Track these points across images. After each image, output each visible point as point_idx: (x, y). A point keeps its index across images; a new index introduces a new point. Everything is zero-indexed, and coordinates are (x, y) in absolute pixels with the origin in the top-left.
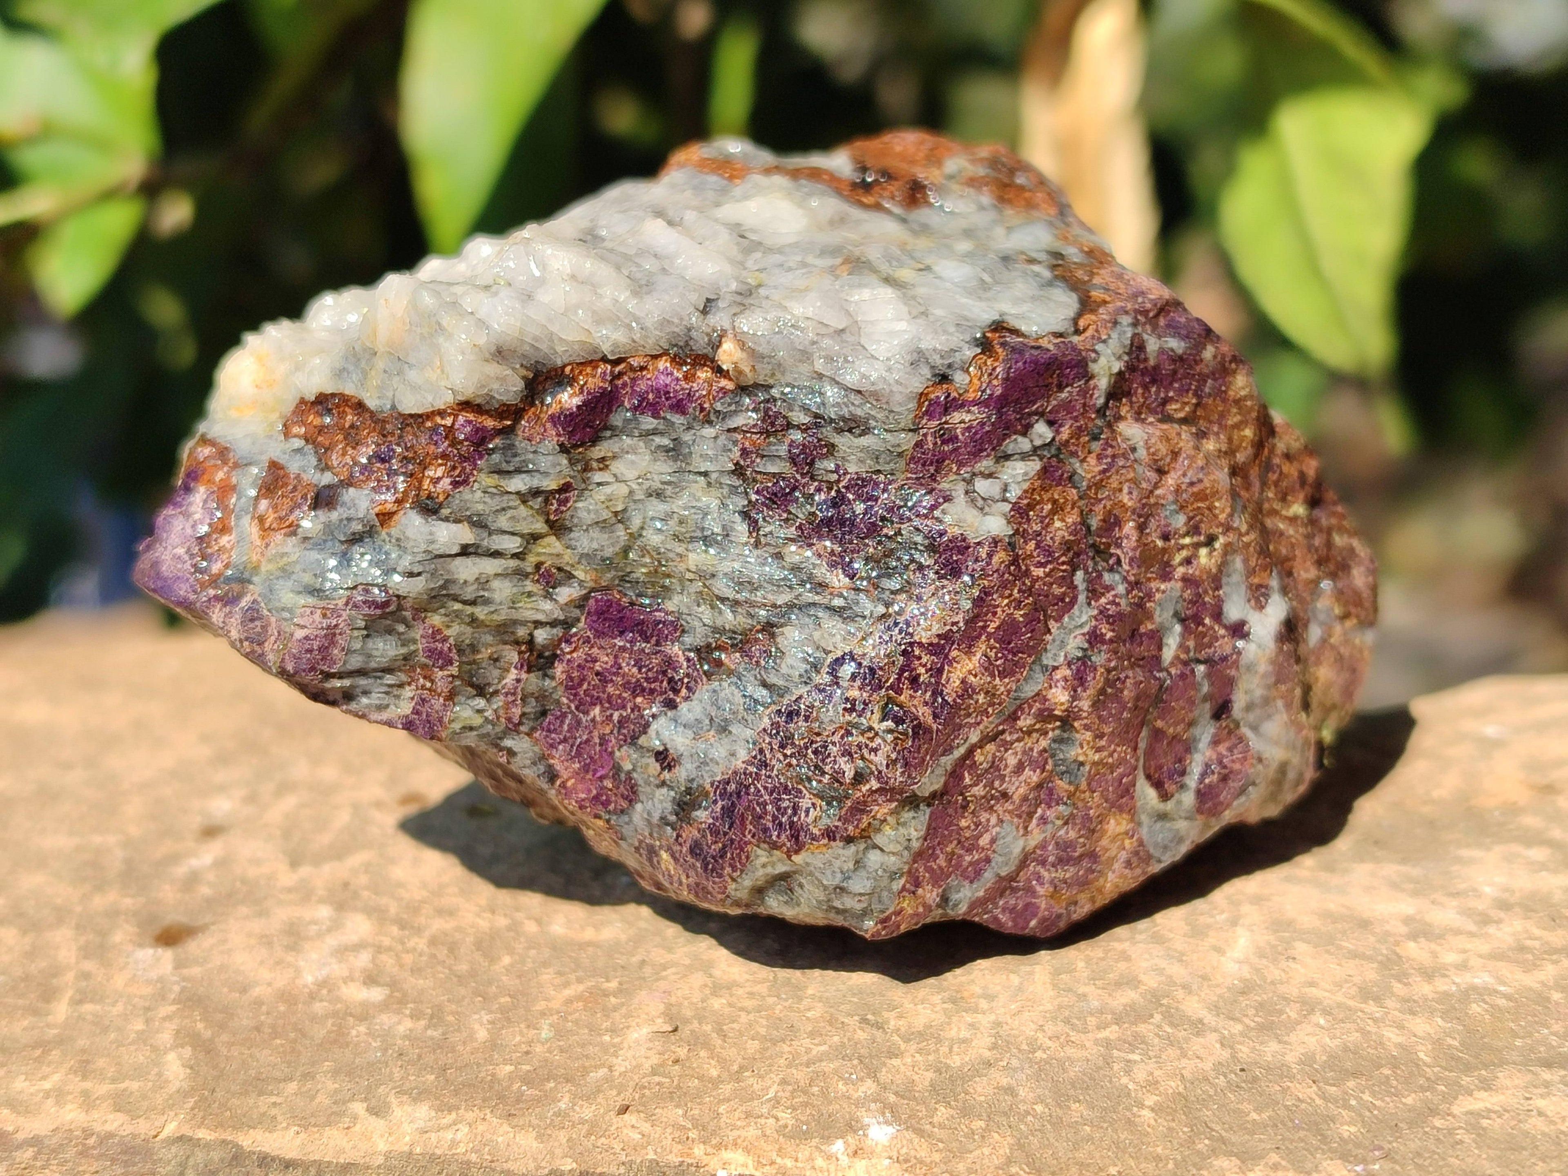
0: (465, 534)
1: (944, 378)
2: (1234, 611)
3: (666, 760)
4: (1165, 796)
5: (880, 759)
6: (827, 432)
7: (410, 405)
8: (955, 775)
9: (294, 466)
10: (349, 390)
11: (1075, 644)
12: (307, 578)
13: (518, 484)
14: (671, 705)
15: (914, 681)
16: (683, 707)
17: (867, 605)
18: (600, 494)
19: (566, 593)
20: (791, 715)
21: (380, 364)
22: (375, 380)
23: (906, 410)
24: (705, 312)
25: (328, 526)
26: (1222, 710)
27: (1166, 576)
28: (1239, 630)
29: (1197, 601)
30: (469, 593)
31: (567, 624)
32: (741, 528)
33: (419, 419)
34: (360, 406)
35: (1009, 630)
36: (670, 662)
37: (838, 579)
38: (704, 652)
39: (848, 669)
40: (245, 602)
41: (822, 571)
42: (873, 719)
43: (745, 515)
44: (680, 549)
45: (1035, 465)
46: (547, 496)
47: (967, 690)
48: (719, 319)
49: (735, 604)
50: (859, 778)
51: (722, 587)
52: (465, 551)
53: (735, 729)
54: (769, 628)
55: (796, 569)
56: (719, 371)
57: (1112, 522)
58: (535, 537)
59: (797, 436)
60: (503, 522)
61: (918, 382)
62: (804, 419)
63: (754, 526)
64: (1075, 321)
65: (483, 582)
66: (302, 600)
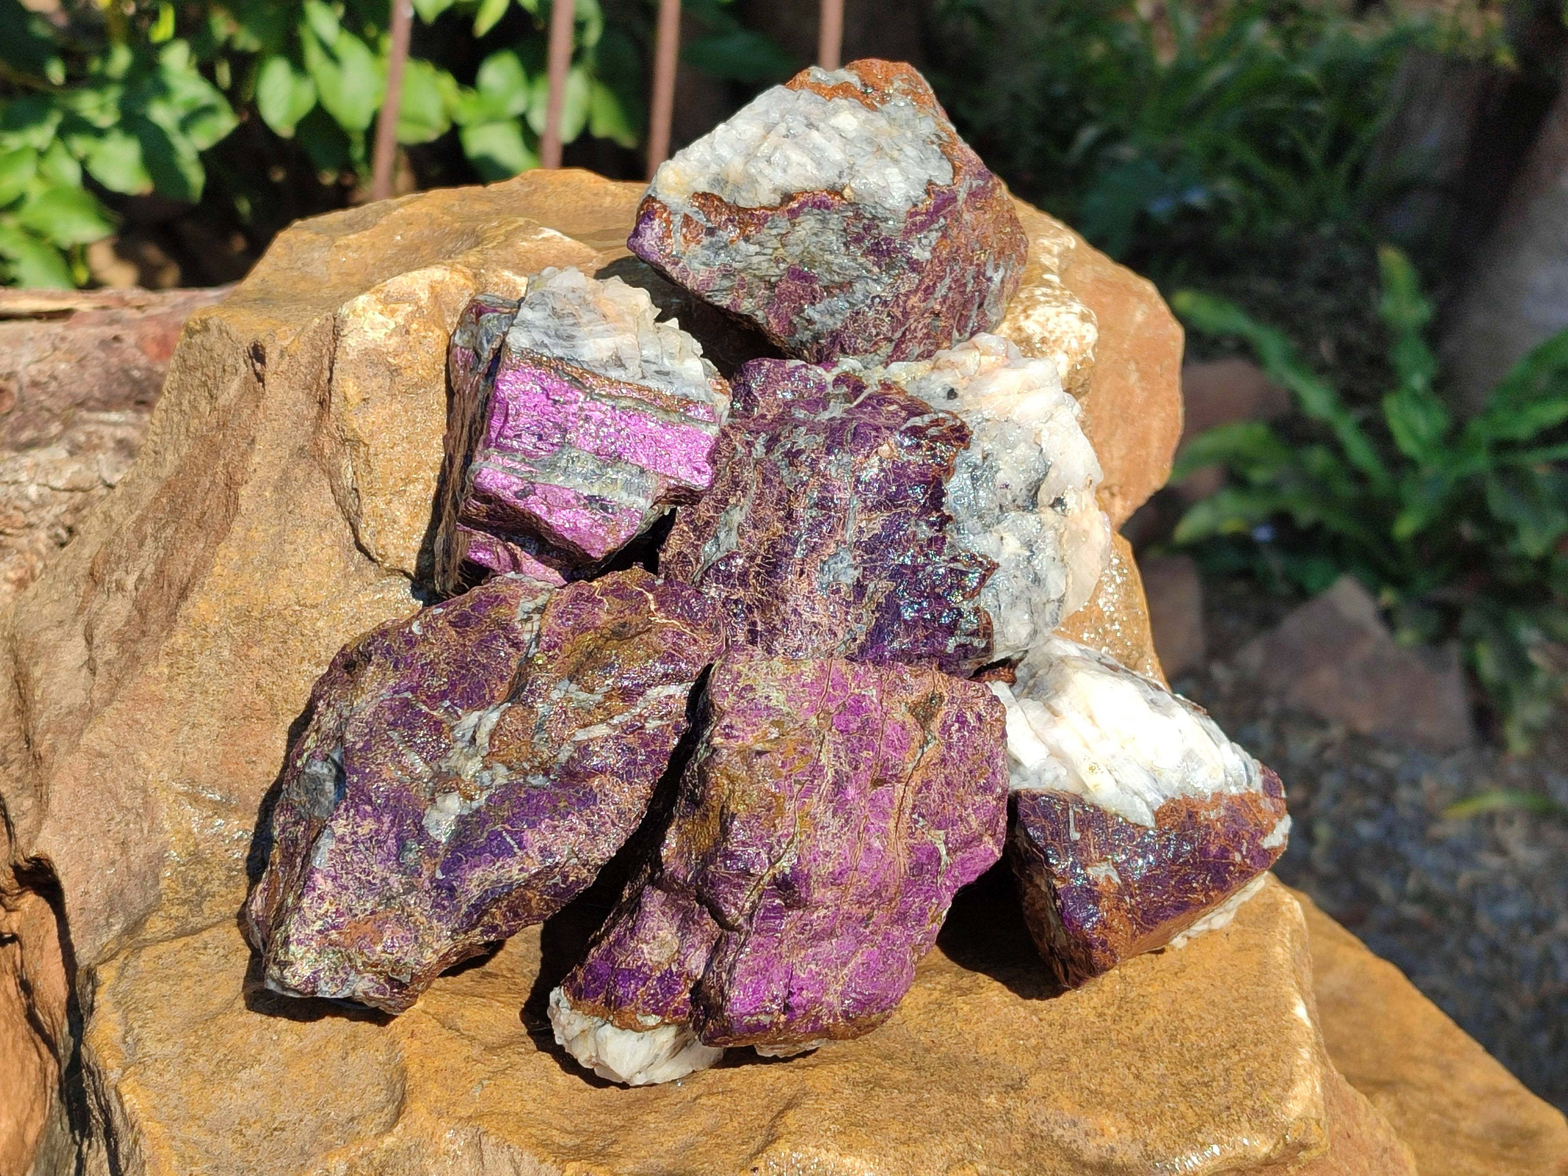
0: (757, 248)
1: (915, 205)
2: (989, 274)
3: (810, 321)
4: (961, 335)
5: (885, 329)
6: (876, 221)
7: (742, 204)
8: (904, 334)
9: (695, 218)
10: (716, 193)
11: (944, 291)
12: (704, 260)
13: (774, 232)
14: (813, 304)
15: (898, 306)
16: (818, 305)
17: (885, 279)
18: (797, 234)
19: (782, 266)
20: (858, 313)
21: (730, 187)
22: (727, 191)
23: (903, 216)
24: (840, 177)
25: (711, 242)
26: (981, 305)
27: (971, 264)
28: (990, 279)
29: (978, 272)
30: (755, 267)
31: (781, 276)
32: (843, 249)
33: (745, 210)
34: (720, 200)
35: (928, 287)
36: (814, 290)
37: (876, 270)
38: (826, 288)
39: (878, 300)
40: (680, 265)
41: (870, 266)
42: (884, 316)
43: (845, 244)
44: (821, 253)
45: (940, 234)
46: (783, 235)
47: (913, 307)
48: (845, 180)
49: (838, 274)
50: (878, 334)
51: (835, 268)
52: (757, 254)
53: (837, 316)
54: (850, 283)
55: (861, 264)
56: (843, 198)
57: (959, 248)
58: (776, 249)
59: (866, 221)
60: (769, 244)
61: (908, 207)
62: (870, 216)
63: (848, 248)
64: (953, 179)
65: (759, 263)
66: (703, 267)
